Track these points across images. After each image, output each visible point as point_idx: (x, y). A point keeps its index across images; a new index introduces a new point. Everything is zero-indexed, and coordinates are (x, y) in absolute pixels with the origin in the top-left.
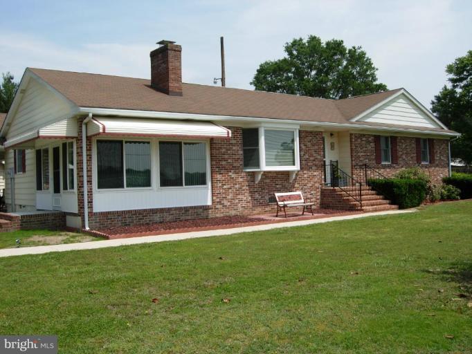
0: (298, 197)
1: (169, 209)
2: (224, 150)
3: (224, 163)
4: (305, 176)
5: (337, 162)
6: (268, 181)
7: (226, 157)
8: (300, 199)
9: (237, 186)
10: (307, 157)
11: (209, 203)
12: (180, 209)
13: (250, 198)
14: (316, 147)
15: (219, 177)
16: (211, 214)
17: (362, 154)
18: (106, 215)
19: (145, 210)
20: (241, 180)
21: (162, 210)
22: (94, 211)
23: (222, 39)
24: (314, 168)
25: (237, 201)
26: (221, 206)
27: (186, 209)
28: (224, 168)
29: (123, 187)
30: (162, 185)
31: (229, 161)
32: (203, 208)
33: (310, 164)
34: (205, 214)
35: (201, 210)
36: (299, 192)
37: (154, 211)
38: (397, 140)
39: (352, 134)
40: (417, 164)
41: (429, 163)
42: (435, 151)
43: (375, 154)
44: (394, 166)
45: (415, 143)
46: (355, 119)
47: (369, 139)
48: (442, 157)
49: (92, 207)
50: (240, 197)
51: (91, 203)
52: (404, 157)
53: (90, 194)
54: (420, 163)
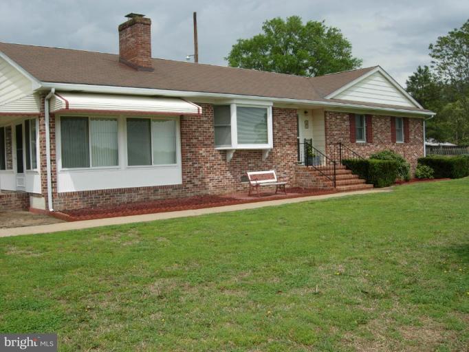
0: (271, 176)
1: (138, 189)
2: (194, 128)
3: (194, 141)
4: (279, 154)
5: (311, 140)
6: (240, 159)
7: (197, 134)
8: (274, 178)
9: (208, 165)
10: (281, 135)
11: (179, 182)
12: (149, 188)
13: (221, 177)
14: (290, 125)
15: (189, 155)
16: (181, 194)
17: (336, 132)
18: (71, 195)
19: (112, 190)
20: (212, 158)
21: (130, 190)
24: (287, 146)
25: (208, 180)
26: (192, 185)
27: (156, 189)
28: (194, 146)
29: (89, 166)
30: (130, 164)
31: (200, 138)
32: (174, 187)
33: (284, 142)
34: (175, 194)
35: (171, 190)
36: (272, 172)
37: (121, 191)
38: (372, 119)
39: (326, 112)
40: (392, 144)
41: (403, 143)
42: (410, 130)
43: (349, 133)
44: (369, 144)
45: (390, 122)
46: (329, 98)
47: (344, 118)
48: (417, 137)
49: (56, 187)
50: (211, 176)
51: (55, 183)
52: (379, 135)
53: (54, 174)
54: (395, 142)
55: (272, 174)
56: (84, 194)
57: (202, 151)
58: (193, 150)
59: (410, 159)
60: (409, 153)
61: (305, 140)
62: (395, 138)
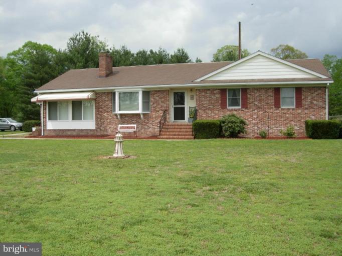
0: (133, 128)
1: (75, 130)
2: (101, 104)
7: (102, 107)
9: (108, 121)
10: (156, 105)
11: (94, 128)
12: (79, 130)
14: (163, 100)
15: (98, 116)
16: (94, 133)
17: (206, 102)
22: (47, 129)
23: (240, 23)
24: (161, 111)
25: (108, 128)
26: (99, 130)
27: (82, 130)
28: (101, 112)
29: (57, 120)
30: (73, 119)
31: (104, 108)
32: (91, 130)
33: (158, 109)
34: (91, 133)
36: (135, 125)
37: (68, 130)
38: (248, 91)
39: (196, 90)
40: (274, 109)
41: (294, 107)
42: (303, 97)
43: (220, 102)
44: (243, 109)
45: (274, 92)
46: (199, 80)
47: (215, 92)
48: (315, 102)
49: (46, 127)
50: (110, 126)
51: (45, 126)
52: (256, 103)
53: (45, 122)
54: (280, 108)
55: (134, 127)
56: (55, 130)
57: (105, 114)
58: (100, 114)
59: (303, 120)
60: (302, 116)
61: (190, 107)
62: (280, 105)
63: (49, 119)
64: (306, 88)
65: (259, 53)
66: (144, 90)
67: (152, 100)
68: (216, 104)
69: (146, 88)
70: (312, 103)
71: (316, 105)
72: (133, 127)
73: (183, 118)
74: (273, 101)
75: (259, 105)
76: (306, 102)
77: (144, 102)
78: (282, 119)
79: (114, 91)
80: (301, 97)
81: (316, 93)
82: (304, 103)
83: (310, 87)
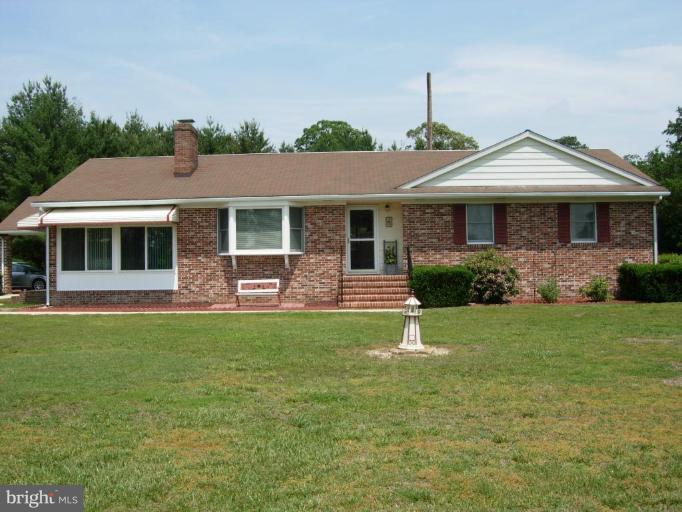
0: (273, 286)
1: (127, 292)
2: (192, 234)
3: (192, 247)
4: (312, 261)
5: (396, 242)
6: (251, 266)
7: (195, 240)
8: (275, 288)
9: (209, 271)
10: (316, 237)
11: (175, 288)
12: (139, 292)
13: (226, 284)
14: (332, 225)
15: (185, 261)
16: (175, 300)
17: (423, 231)
18: (66, 294)
19: (102, 291)
20: (213, 264)
21: (121, 293)
22: (58, 289)
23: (429, 75)
24: (327, 251)
25: (208, 287)
26: (187, 292)
28: (192, 251)
29: (83, 269)
30: (123, 268)
31: (199, 244)
32: (166, 293)
33: (321, 246)
34: (168, 298)
35: (163, 294)
36: (277, 281)
37: (113, 293)
38: (508, 209)
39: (404, 206)
40: (558, 244)
41: (596, 242)
42: (611, 222)
43: (452, 231)
44: (499, 246)
45: (557, 212)
46: (408, 187)
47: (442, 211)
48: (633, 232)
49: (55, 286)
50: (212, 282)
51: (53, 282)
52: (524, 233)
53: (53, 275)
54: (569, 242)
55: (275, 284)
57: (201, 257)
58: (189, 255)
59: (612, 267)
60: (611, 258)
61: (385, 242)
62: (569, 237)
63: (65, 268)
64: (616, 204)
65: (527, 135)
66: (291, 204)
67: (310, 226)
68: (444, 235)
69: (295, 201)
70: (628, 233)
71: (635, 237)
72: (271, 284)
73: (371, 265)
74: (557, 229)
75: (530, 237)
76: (617, 233)
77: (292, 231)
78: (574, 265)
79: (225, 206)
80: (608, 222)
81: (636, 214)
82: (613, 233)
83: (623, 203)
